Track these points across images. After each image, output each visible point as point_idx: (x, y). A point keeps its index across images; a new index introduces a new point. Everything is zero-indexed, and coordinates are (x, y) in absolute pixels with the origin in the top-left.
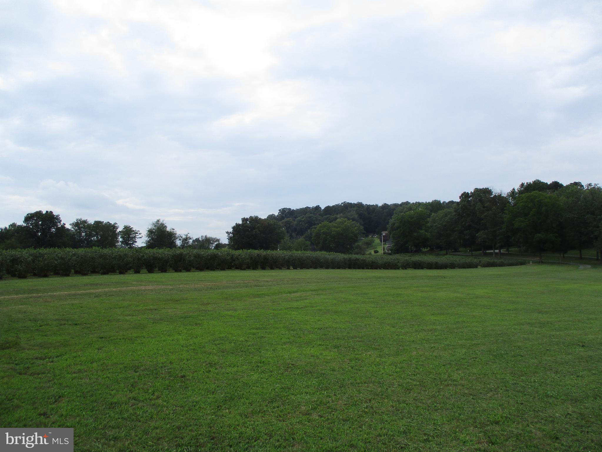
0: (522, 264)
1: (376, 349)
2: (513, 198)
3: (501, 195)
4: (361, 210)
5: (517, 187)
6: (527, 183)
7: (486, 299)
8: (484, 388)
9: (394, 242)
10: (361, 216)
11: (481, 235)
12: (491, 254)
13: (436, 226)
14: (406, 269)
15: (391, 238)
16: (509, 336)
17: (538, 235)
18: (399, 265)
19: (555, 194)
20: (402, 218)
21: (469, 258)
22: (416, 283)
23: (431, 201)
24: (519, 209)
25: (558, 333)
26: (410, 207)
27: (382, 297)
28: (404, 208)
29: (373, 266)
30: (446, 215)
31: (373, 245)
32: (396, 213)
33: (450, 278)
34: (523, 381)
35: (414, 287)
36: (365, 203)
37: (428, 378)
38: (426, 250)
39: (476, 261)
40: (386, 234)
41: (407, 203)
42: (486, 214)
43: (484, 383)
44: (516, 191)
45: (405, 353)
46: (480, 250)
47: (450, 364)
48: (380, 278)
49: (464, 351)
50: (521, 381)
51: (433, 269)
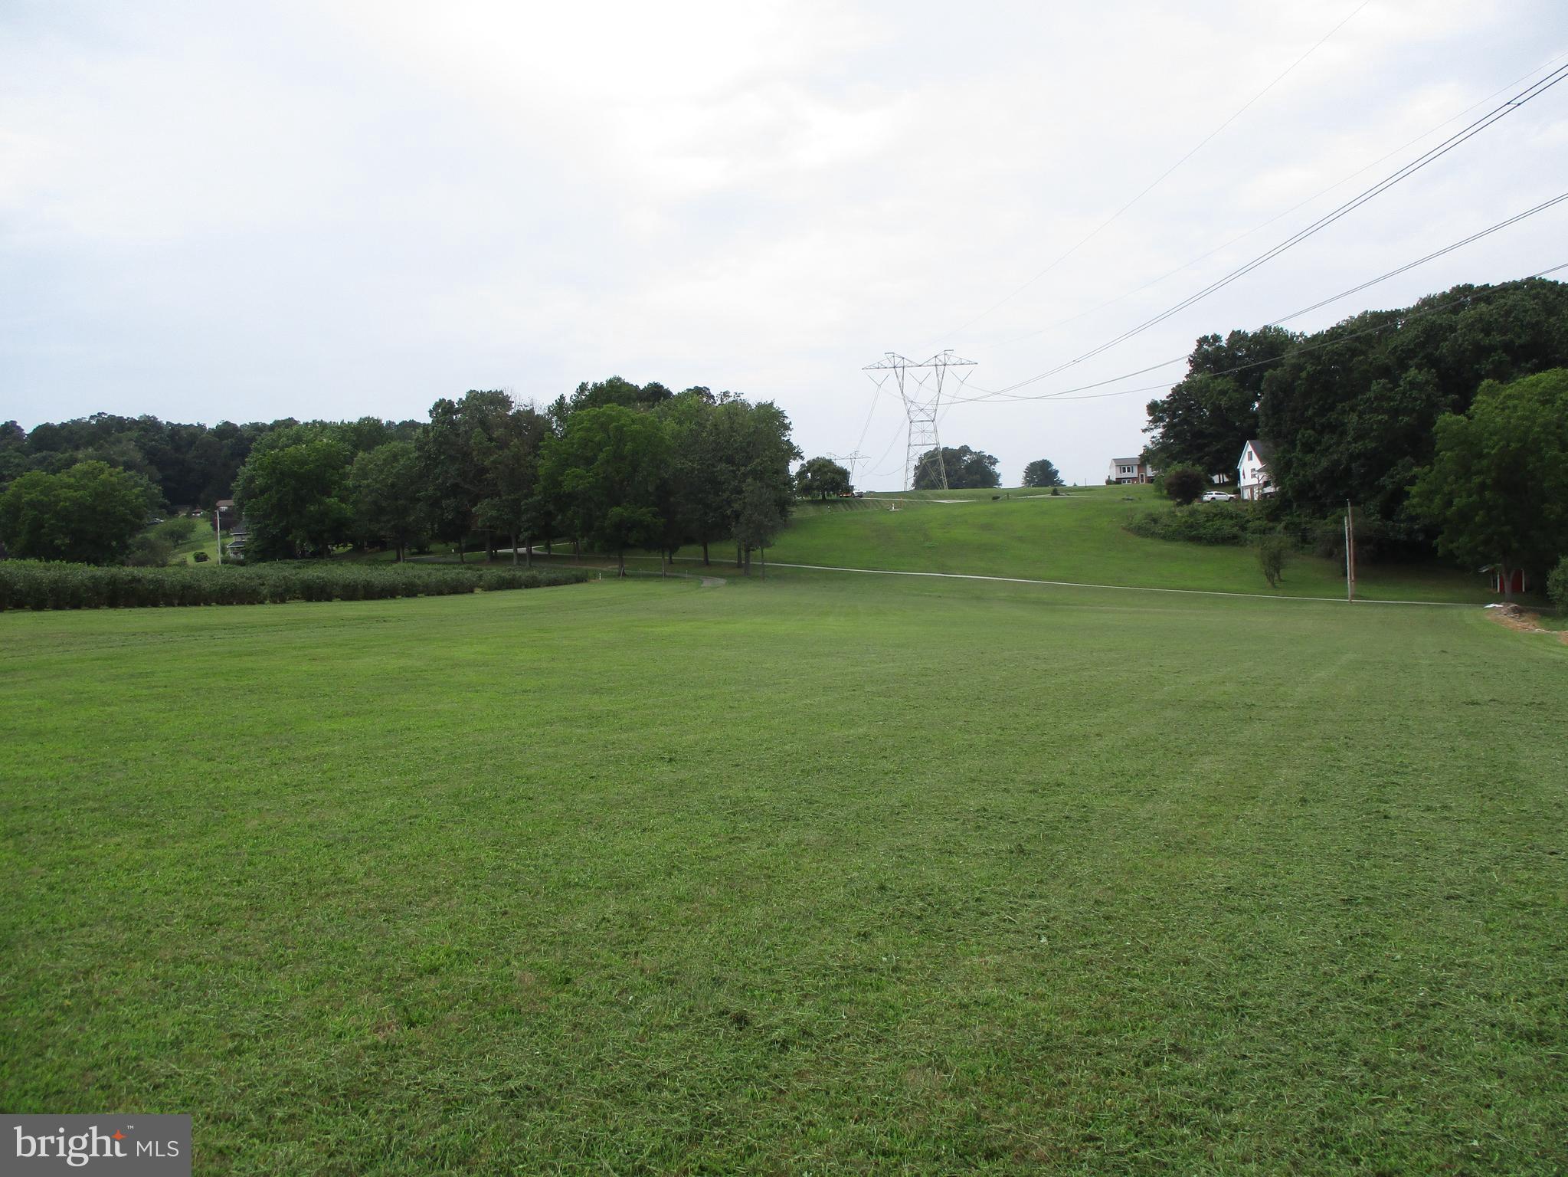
0: (580, 580)
1: (140, 826)
2: (559, 418)
3: (532, 411)
4: (154, 440)
5: (570, 393)
6: (595, 385)
7: (477, 669)
8: (421, 889)
9: (253, 530)
10: (153, 457)
11: (484, 511)
12: (508, 557)
13: (368, 486)
14: (283, 601)
15: (244, 519)
16: (511, 754)
17: (616, 510)
18: (265, 591)
19: (651, 414)
20: (273, 462)
21: (454, 568)
22: (301, 638)
23: (355, 420)
24: (572, 447)
25: (624, 736)
26: (298, 431)
27: (192, 681)
28: (280, 436)
29: (188, 596)
30: (395, 457)
31: (192, 539)
32: (258, 451)
33: (399, 620)
34: (518, 859)
35: (295, 648)
36: (163, 419)
37: (277, 886)
38: (341, 550)
39: (468, 575)
40: (229, 507)
41: (290, 423)
42: (495, 456)
43: (424, 876)
44: (568, 401)
45: (226, 827)
46: (481, 547)
47: (345, 840)
48: (202, 628)
49: (390, 801)
50: (514, 859)
51: (358, 599)
